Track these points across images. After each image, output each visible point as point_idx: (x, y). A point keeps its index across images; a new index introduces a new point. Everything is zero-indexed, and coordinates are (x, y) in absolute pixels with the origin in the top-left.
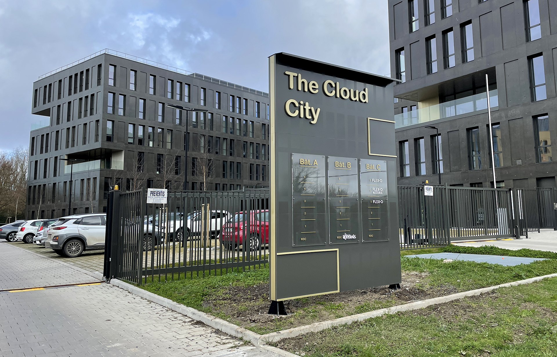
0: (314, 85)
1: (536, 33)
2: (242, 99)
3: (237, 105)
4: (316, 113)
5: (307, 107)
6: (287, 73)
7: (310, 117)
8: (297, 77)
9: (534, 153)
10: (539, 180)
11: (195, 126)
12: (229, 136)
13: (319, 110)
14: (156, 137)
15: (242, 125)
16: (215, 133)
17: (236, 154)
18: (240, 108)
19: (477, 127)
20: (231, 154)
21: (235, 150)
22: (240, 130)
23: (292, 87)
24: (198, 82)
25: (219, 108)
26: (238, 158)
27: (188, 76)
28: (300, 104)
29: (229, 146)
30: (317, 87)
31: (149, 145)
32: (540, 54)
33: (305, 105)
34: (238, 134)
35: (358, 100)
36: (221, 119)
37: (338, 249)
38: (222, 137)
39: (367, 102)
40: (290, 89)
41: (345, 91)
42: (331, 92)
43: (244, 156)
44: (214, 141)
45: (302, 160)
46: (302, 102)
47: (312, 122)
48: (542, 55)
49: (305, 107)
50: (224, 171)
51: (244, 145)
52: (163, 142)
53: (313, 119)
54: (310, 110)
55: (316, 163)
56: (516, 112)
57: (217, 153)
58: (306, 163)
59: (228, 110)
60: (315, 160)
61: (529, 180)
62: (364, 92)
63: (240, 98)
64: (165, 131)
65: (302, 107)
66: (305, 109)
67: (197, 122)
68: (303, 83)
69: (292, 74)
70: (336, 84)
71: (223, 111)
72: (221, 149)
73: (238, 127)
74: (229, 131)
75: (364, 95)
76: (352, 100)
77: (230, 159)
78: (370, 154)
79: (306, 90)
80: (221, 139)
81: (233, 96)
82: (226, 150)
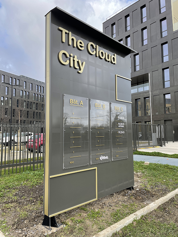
0: (81, 43)
1: (166, 59)
2: (41, 87)
3: (39, 89)
4: (82, 65)
5: (76, 60)
6: (61, 28)
7: (78, 68)
8: (68, 34)
9: (164, 110)
10: (165, 121)
11: (22, 97)
12: (36, 102)
13: (84, 63)
14: (5, 101)
15: (41, 97)
16: (30, 100)
17: (39, 109)
18: (41, 90)
19: (140, 99)
20: (37, 109)
21: (38, 108)
22: (41, 99)
23: (64, 40)
24: (23, 79)
25: (32, 90)
26: (39, 111)
27: (19, 76)
28: (70, 56)
29: (36, 106)
30: (83, 45)
31: (2, 104)
32: (168, 68)
33: (74, 57)
34: (40, 101)
35: (110, 61)
36: (33, 95)
37: (96, 168)
38: (33, 102)
39: (116, 63)
40: (63, 42)
41: (102, 53)
42: (93, 52)
43: (42, 110)
44: (30, 104)
45: (72, 100)
46: (72, 55)
47: (79, 72)
48: (169, 68)
49: (74, 59)
50: (34, 116)
51: (42, 105)
52: (8, 103)
53: (80, 69)
54: (78, 62)
55: (82, 104)
56: (157, 92)
57: (31, 108)
58: (74, 103)
59: (36, 91)
60: (81, 101)
61: (161, 121)
62: (114, 56)
63: (40, 86)
64: (9, 98)
65: (72, 58)
66: (74, 61)
67: (22, 95)
68: (73, 39)
69: (64, 31)
70: (96, 46)
71: (33, 91)
72: (32, 107)
73: (40, 98)
74: (36, 100)
75: (114, 58)
76: (106, 61)
77: (36, 111)
78: (117, 100)
79: (75, 46)
80: (33, 103)
81: (38, 85)
82: (35, 107)
